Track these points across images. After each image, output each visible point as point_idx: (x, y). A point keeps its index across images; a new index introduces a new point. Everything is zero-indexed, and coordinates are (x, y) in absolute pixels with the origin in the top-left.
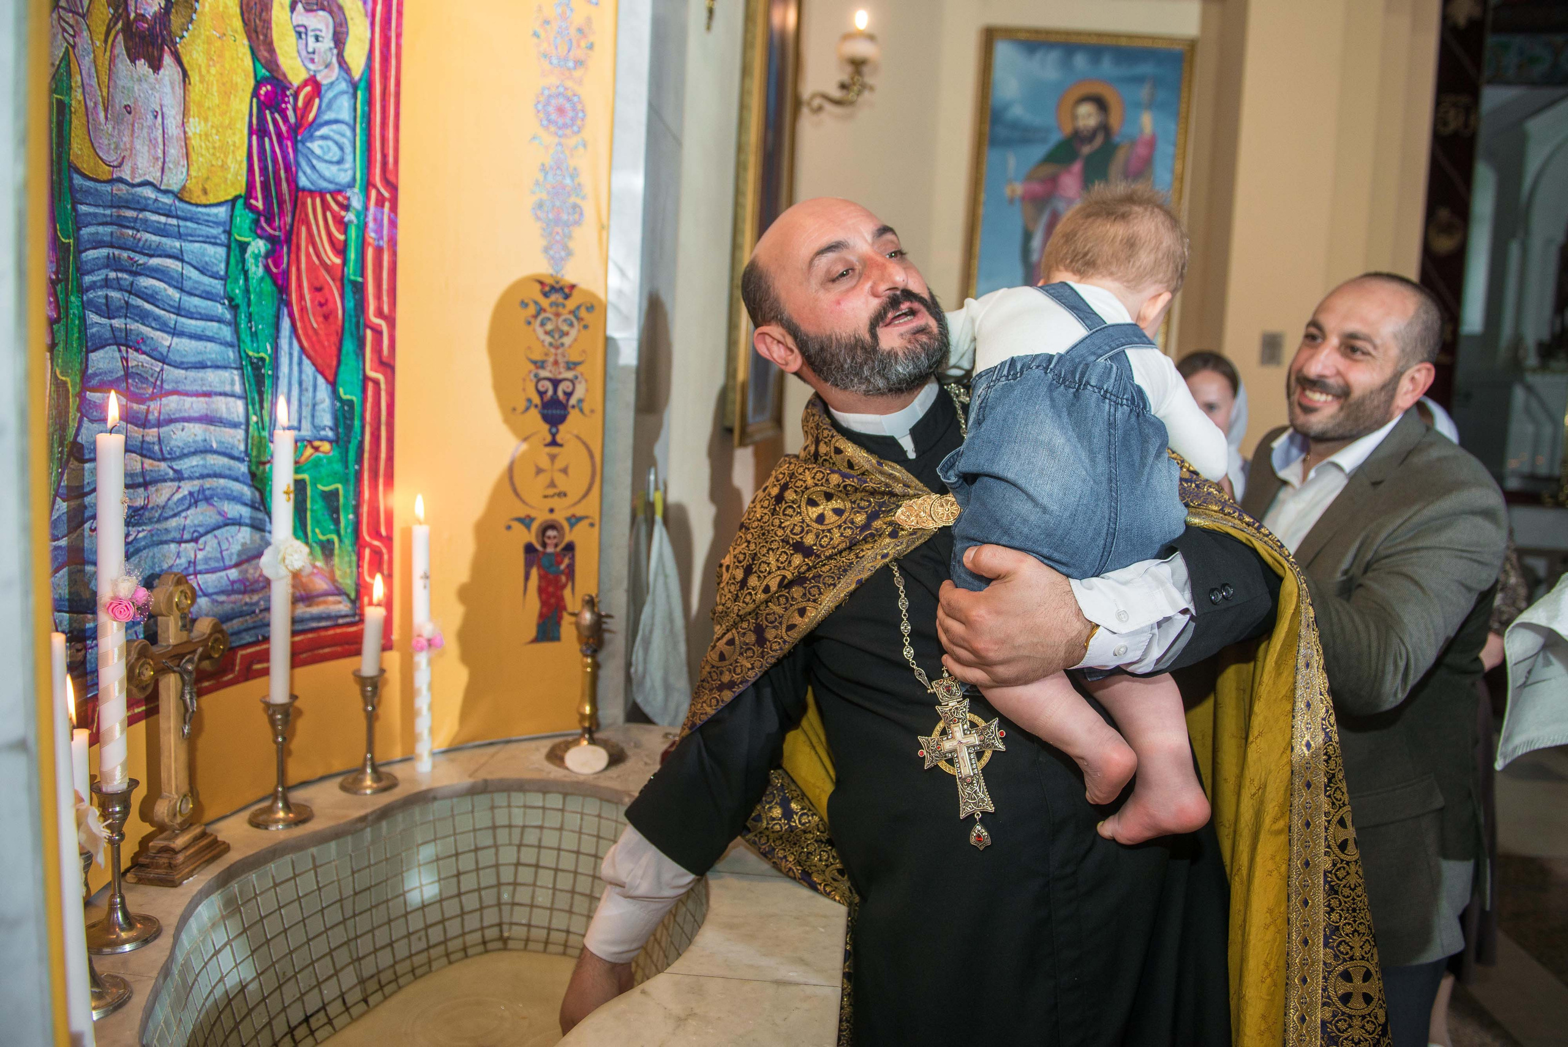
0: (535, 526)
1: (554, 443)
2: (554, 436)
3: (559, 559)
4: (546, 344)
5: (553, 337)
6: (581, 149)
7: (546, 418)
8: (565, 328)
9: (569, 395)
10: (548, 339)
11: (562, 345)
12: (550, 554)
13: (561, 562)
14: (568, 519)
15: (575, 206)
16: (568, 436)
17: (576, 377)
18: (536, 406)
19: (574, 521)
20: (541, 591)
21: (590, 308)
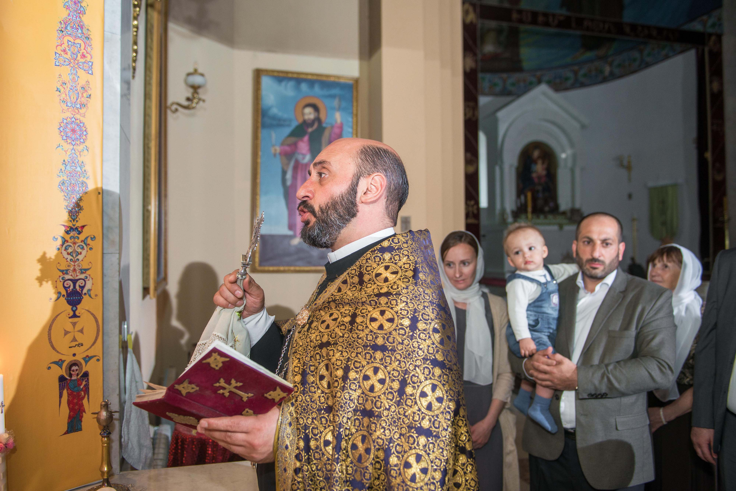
0: (65, 365)
1: (75, 316)
2: (74, 312)
3: (80, 383)
4: (68, 260)
5: (72, 256)
6: (86, 151)
7: (69, 302)
8: (79, 250)
9: (82, 288)
10: (70, 257)
11: (78, 259)
12: (74, 380)
13: (82, 384)
14: (84, 359)
15: (83, 183)
16: (83, 311)
17: (87, 277)
18: (64, 296)
19: (87, 359)
20: (69, 403)
21: (93, 238)
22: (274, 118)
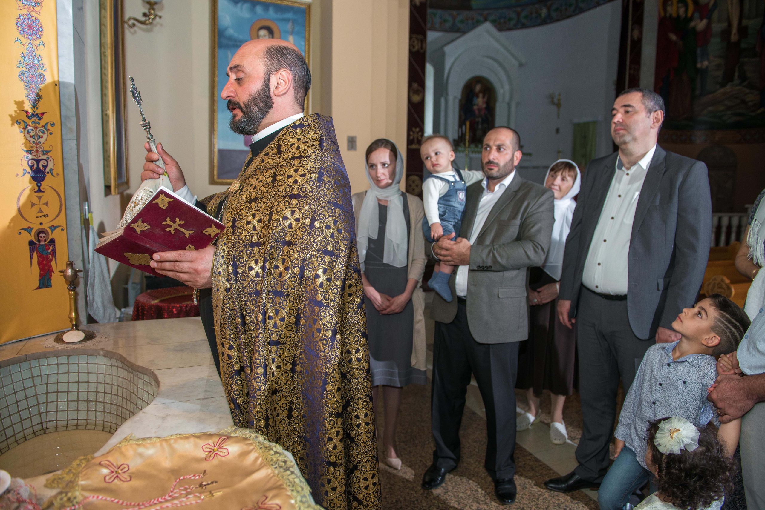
0: (33, 232)
1: (39, 191)
2: (39, 187)
3: (47, 247)
4: (31, 142)
5: (34, 139)
6: (42, 46)
7: (34, 179)
8: (41, 134)
9: (45, 167)
10: (32, 140)
11: (40, 142)
12: (42, 245)
13: (49, 249)
14: (50, 228)
15: (41, 74)
16: (47, 187)
17: (49, 159)
18: (29, 173)
19: (53, 228)
20: (39, 263)
21: (53, 125)
22: (230, 38)
